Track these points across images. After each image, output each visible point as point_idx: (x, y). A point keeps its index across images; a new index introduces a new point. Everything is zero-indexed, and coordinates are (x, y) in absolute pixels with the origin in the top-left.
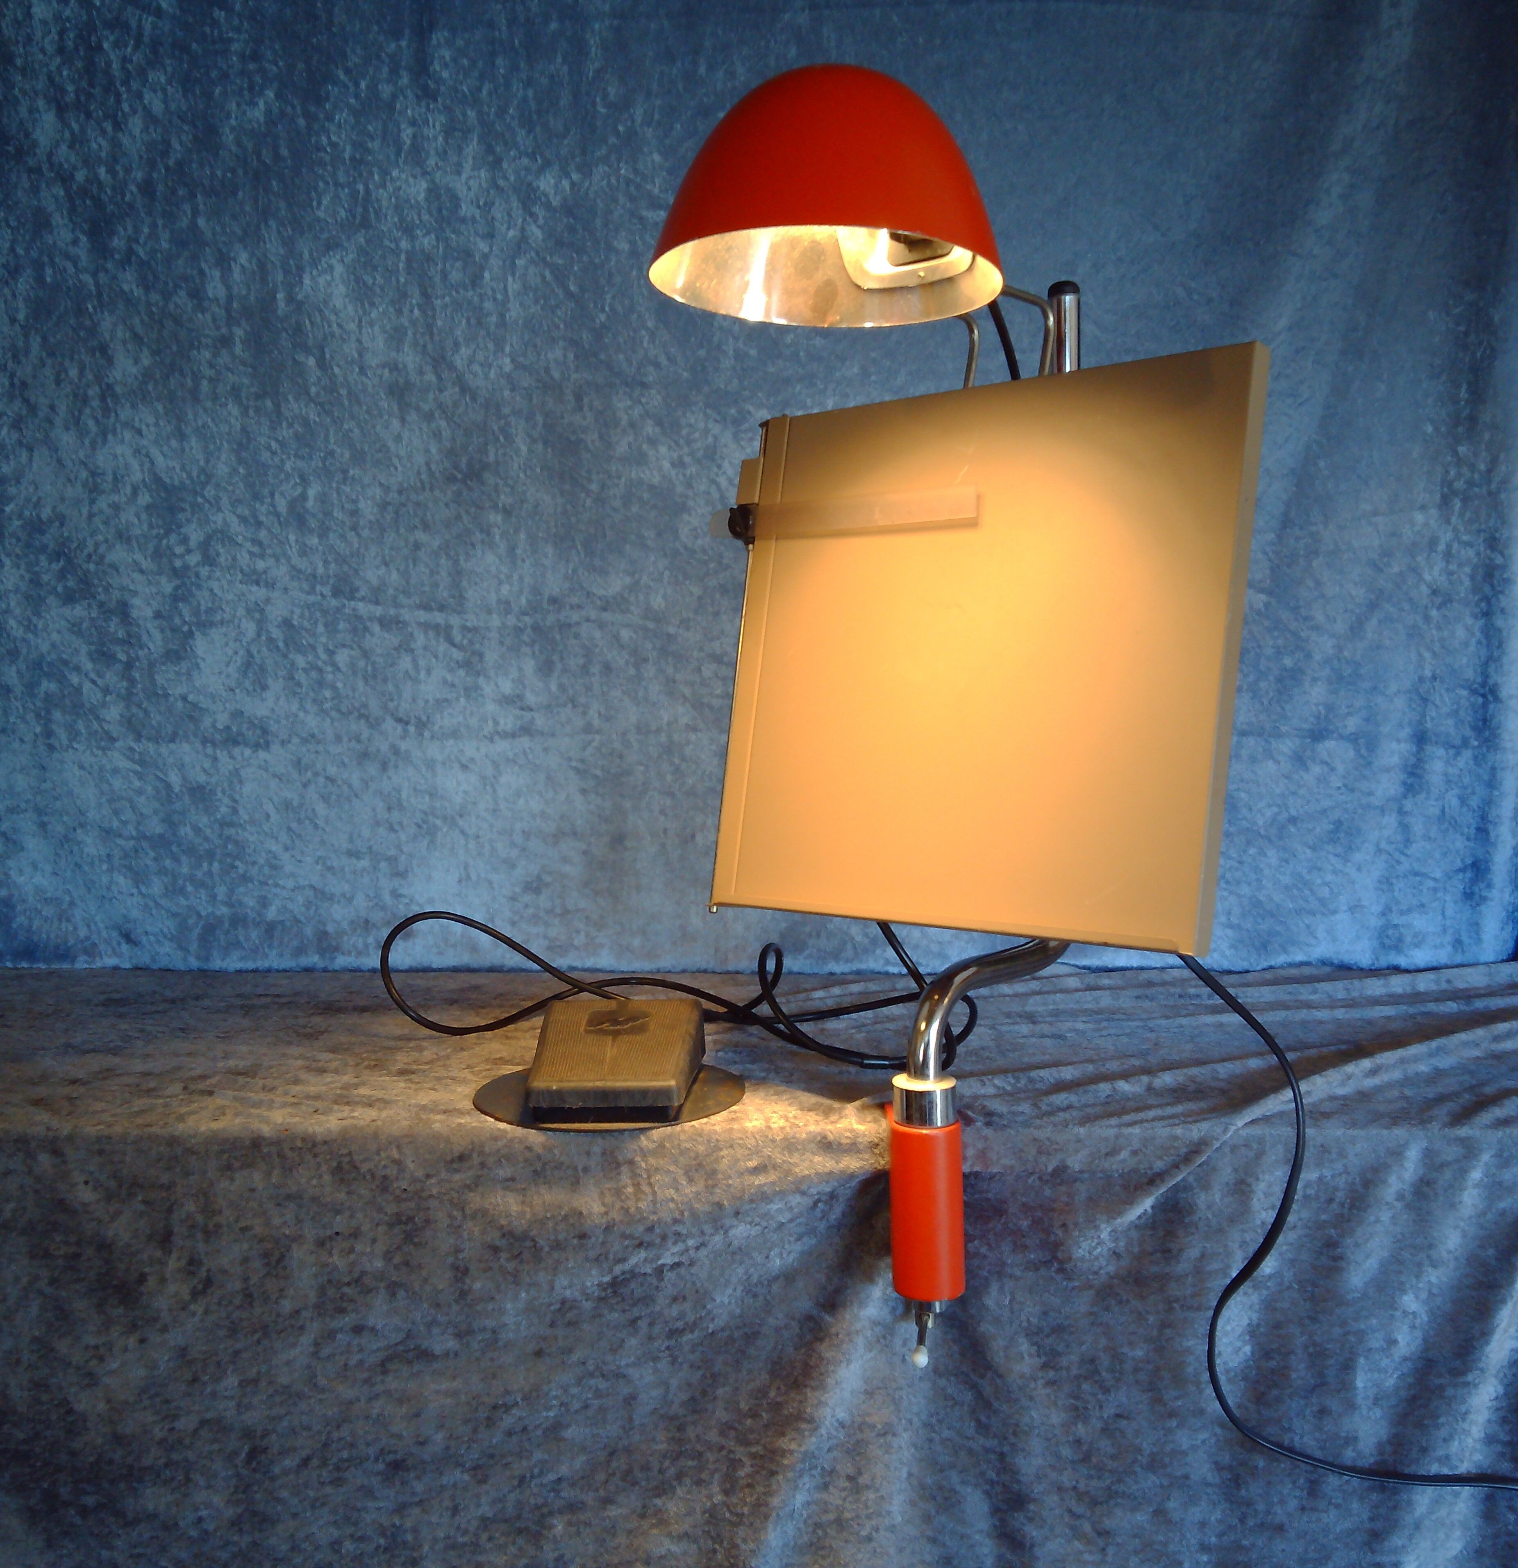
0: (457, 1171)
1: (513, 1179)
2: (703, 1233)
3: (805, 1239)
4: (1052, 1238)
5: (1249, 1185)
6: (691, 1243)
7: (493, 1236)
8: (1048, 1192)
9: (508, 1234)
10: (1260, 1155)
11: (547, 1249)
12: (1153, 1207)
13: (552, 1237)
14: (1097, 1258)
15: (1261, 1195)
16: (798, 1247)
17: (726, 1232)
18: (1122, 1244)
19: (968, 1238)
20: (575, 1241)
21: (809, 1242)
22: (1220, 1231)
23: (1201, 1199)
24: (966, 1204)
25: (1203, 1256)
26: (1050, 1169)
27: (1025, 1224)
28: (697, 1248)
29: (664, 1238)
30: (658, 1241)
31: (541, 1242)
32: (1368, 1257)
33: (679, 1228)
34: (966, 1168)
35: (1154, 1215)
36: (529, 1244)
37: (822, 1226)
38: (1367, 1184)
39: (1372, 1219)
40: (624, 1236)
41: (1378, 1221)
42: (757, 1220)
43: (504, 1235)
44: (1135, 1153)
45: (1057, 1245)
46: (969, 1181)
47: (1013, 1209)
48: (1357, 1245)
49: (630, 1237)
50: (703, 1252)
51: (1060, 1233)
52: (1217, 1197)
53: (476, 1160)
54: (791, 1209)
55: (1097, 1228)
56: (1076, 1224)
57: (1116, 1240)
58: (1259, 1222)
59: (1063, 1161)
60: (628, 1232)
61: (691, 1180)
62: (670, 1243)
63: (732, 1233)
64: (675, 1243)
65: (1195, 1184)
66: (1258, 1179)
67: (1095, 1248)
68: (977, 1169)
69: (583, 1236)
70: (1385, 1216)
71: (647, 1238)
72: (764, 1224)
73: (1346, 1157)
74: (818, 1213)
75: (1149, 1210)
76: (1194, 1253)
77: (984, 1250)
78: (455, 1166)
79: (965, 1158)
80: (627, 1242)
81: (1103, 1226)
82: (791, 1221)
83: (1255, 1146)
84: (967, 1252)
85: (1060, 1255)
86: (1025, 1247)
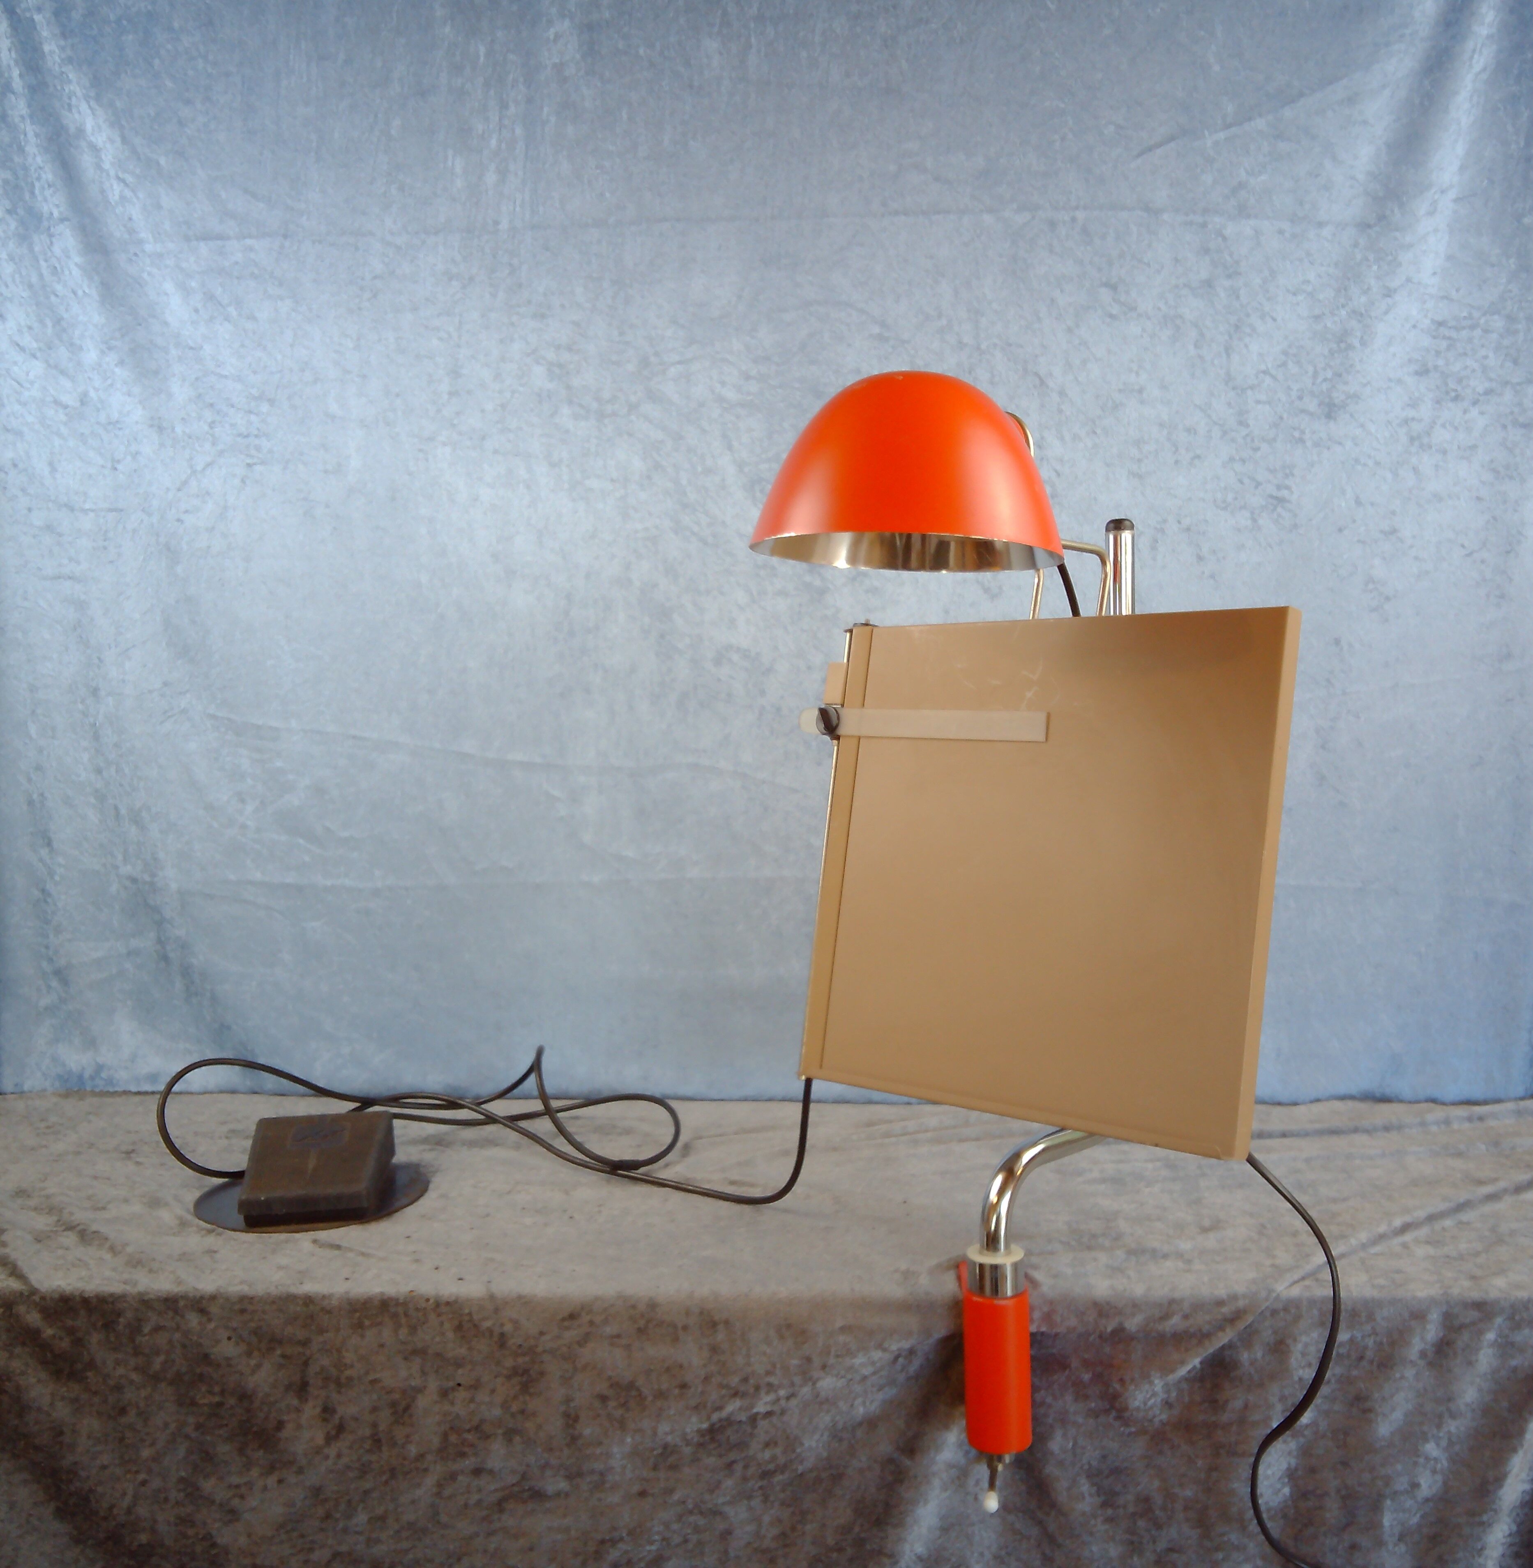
0: (568, 1328)
1: (618, 1336)
2: (792, 1384)
3: (886, 1389)
4: (1111, 1390)
5: (1288, 1346)
6: (782, 1393)
7: (602, 1387)
8: (1107, 1349)
9: (615, 1385)
10: (1298, 1318)
11: (650, 1398)
12: (1201, 1363)
13: (656, 1387)
14: (1151, 1408)
15: (1299, 1356)
16: (880, 1396)
17: (814, 1384)
18: (1174, 1394)
19: (1035, 1389)
20: (677, 1391)
21: (890, 1392)
22: (1261, 1385)
23: (1245, 1357)
24: (1033, 1358)
25: (1246, 1406)
26: (1109, 1329)
27: (1087, 1377)
28: (788, 1398)
29: (757, 1388)
30: (752, 1390)
31: (646, 1391)
32: (1393, 1409)
33: (772, 1379)
34: (1033, 1328)
35: (1202, 1369)
36: (634, 1393)
37: (901, 1377)
38: (1393, 1344)
39: (1398, 1375)
40: (721, 1386)
41: (1402, 1377)
42: (843, 1372)
43: (611, 1386)
44: (1186, 1317)
45: (1115, 1397)
46: (1036, 1339)
47: (1075, 1363)
48: (1384, 1399)
49: (727, 1386)
50: (794, 1402)
51: (1117, 1386)
52: (1259, 1355)
53: (585, 1318)
54: (873, 1363)
55: (1151, 1383)
56: (1133, 1380)
57: (1168, 1392)
58: (1296, 1378)
59: (1121, 1324)
60: (725, 1382)
61: (782, 1337)
62: (763, 1392)
63: (820, 1384)
64: (767, 1393)
65: (1239, 1344)
66: (1295, 1340)
67: (1150, 1399)
68: (1043, 1329)
69: (684, 1386)
70: (1410, 1373)
71: (742, 1388)
72: (849, 1376)
73: (1375, 1320)
74: (898, 1366)
75: (1198, 1366)
76: (1238, 1404)
77: (1049, 1400)
78: (566, 1324)
79: (1032, 1320)
80: (724, 1392)
81: (1156, 1381)
82: (874, 1373)
83: (1293, 1311)
84: (1034, 1402)
85: (1117, 1405)
86: (1086, 1397)
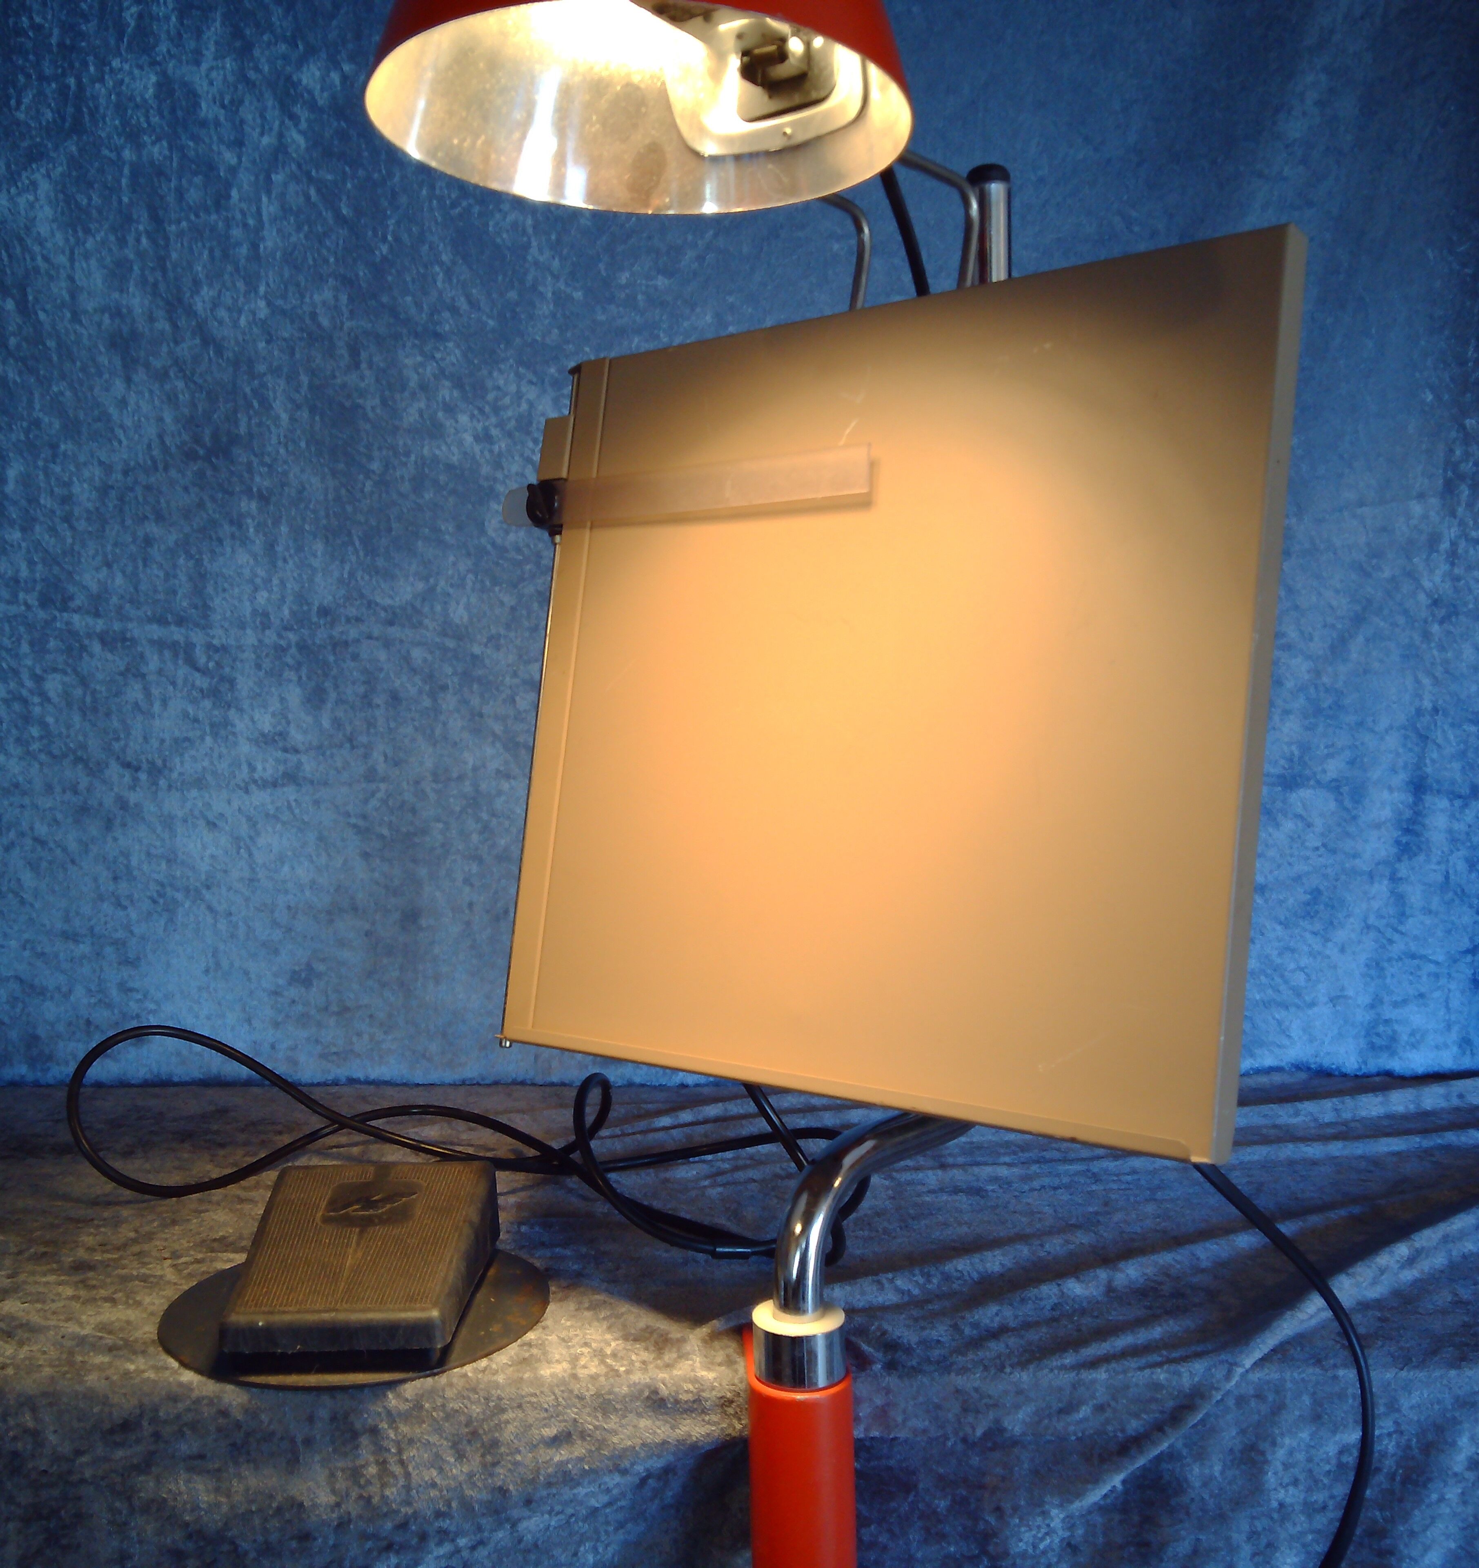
0: (117, 1445)
1: (201, 1457)
2: (480, 1529)
3: (629, 1526)
4: (981, 1526)
5: (1263, 1453)
6: (462, 1542)
7: (175, 1537)
8: (975, 1460)
9: (196, 1534)
10: (1278, 1409)
11: (252, 1555)
12: (1124, 1482)
13: (260, 1539)
14: (1044, 1553)
15: (1280, 1467)
16: (621, 1536)
17: (514, 1525)
18: (1080, 1532)
19: (862, 1522)
20: (294, 1544)
21: (635, 1530)
22: (1222, 1518)
23: (1195, 1473)
24: (859, 1474)
25: (1195, 1552)
26: (979, 1432)
27: (942, 1504)
28: (473, 1548)
29: (423, 1537)
30: (414, 1541)
31: (244, 1545)
32: (1427, 1549)
33: (445, 1524)
34: (858, 1433)
35: (1126, 1492)
36: (225, 1547)
37: (653, 1507)
38: (1428, 1448)
39: (1434, 1497)
40: (365, 1536)
41: (1442, 1499)
42: (558, 1508)
43: (190, 1536)
44: (1100, 1408)
45: (987, 1536)
46: (861, 1447)
47: (924, 1482)
48: (1412, 1534)
49: (375, 1536)
50: (482, 1553)
51: (992, 1520)
52: (1217, 1469)
53: (147, 1428)
54: (608, 1491)
55: (1045, 1514)
56: (1015, 1509)
57: (1072, 1527)
58: (1275, 1504)
59: (997, 1421)
60: (371, 1530)
61: (461, 1456)
62: (432, 1545)
63: (523, 1526)
64: (440, 1543)
65: (1185, 1452)
66: (1274, 1444)
67: (1042, 1539)
68: (875, 1433)
69: (305, 1537)
70: (1453, 1493)
71: (398, 1538)
72: (570, 1511)
73: (1398, 1410)
74: (647, 1492)
75: (1119, 1486)
76: (1183, 1547)
77: (883, 1539)
78: (117, 1438)
79: (857, 1419)
80: (369, 1545)
81: (1054, 1512)
82: (609, 1504)
83: (1271, 1397)
84: (860, 1540)
85: (991, 1548)
86: (942, 1537)
